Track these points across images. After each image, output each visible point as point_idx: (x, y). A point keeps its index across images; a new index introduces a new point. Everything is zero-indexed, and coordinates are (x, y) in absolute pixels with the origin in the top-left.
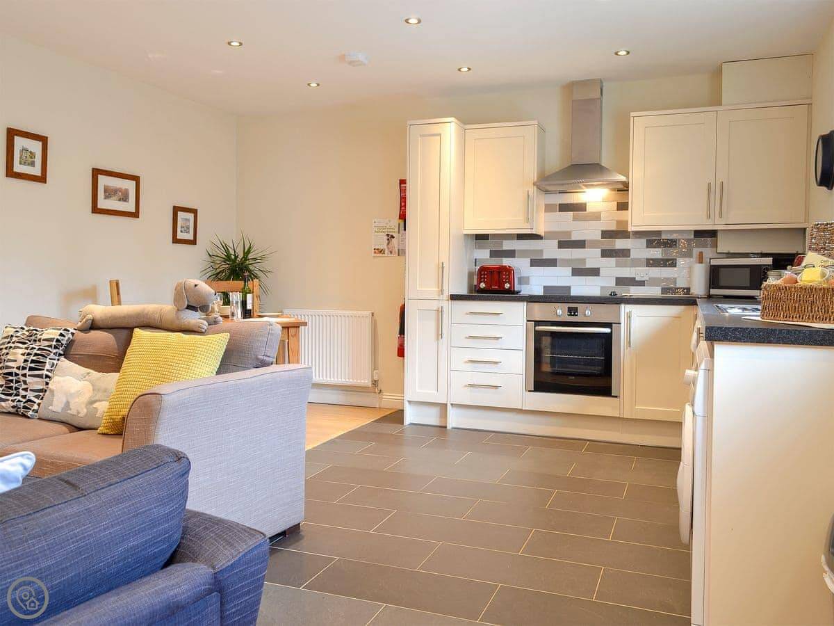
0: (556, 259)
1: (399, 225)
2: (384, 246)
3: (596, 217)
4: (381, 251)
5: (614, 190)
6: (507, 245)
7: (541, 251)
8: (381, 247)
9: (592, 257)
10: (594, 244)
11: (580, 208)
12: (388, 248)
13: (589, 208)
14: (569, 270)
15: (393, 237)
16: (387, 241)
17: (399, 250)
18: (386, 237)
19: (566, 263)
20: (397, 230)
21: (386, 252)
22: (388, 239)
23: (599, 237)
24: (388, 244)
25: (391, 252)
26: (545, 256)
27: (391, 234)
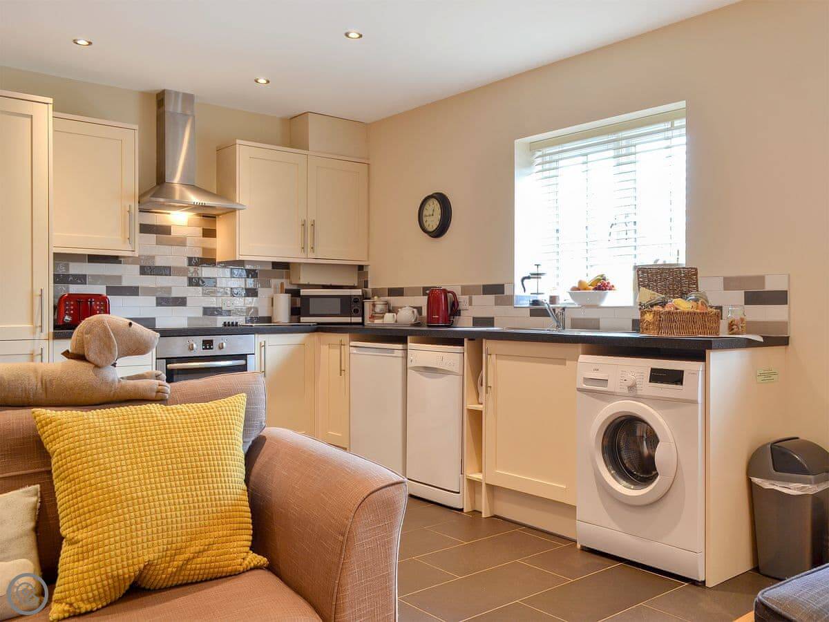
0: (138, 288)
3: (181, 242)
5: (199, 215)
6: (75, 269)
7: (120, 278)
9: (177, 286)
10: (180, 271)
11: (163, 230)
13: (174, 233)
14: (153, 299)
19: (149, 291)
23: (185, 263)
26: (125, 283)
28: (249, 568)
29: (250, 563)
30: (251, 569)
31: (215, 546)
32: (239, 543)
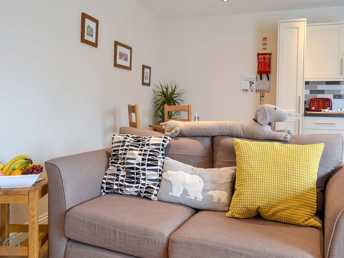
1: (257, 76)
2: (248, 88)
4: (246, 90)
6: (320, 87)
7: (339, 91)
8: (246, 88)
12: (250, 89)
15: (253, 83)
16: (250, 85)
17: (256, 90)
18: (249, 83)
20: (255, 79)
21: (249, 90)
22: (250, 84)
24: (250, 86)
25: (252, 91)
26: (342, 93)
27: (252, 81)
28: (308, 225)
29: (309, 223)
30: (310, 226)
31: (290, 209)
32: (303, 212)
